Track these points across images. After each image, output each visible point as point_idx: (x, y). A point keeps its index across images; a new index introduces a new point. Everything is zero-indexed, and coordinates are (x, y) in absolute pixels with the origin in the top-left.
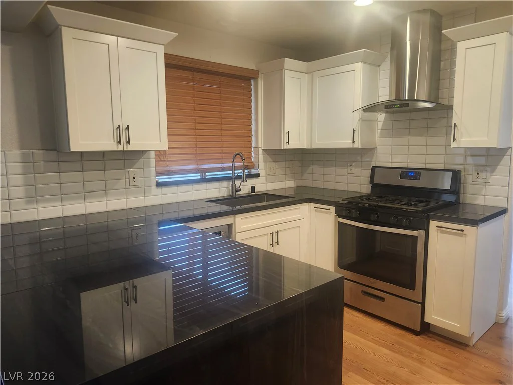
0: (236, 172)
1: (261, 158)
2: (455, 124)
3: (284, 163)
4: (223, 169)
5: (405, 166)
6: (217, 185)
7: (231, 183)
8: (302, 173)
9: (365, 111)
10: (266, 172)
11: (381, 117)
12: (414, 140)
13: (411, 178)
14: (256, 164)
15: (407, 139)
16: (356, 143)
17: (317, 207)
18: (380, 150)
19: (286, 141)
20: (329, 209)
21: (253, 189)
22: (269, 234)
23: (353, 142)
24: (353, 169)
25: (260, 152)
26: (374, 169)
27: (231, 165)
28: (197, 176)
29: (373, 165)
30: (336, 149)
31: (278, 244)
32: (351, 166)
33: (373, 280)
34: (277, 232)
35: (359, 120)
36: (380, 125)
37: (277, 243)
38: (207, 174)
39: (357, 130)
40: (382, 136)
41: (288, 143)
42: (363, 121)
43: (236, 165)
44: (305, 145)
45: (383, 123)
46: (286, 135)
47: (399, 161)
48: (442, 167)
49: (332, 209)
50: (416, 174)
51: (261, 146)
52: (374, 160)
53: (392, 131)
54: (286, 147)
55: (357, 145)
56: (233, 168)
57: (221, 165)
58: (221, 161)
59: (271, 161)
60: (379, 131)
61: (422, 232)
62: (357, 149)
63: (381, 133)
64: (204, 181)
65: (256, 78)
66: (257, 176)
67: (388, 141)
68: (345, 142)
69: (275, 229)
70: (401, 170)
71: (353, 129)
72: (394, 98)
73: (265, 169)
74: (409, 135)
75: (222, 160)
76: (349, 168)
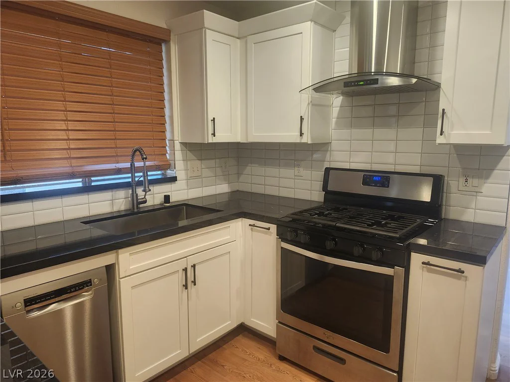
0: (136, 175)
1: (179, 155)
2: (443, 110)
3: (213, 161)
4: (119, 171)
5: (367, 167)
6: (107, 195)
7: (130, 191)
8: (239, 174)
9: (317, 90)
10: (187, 174)
11: (337, 101)
12: (379, 132)
13: (376, 183)
14: (172, 162)
15: (371, 130)
16: (305, 136)
17: (254, 225)
18: (335, 145)
19: (211, 131)
20: (269, 229)
21: (167, 198)
22: (181, 271)
23: (301, 134)
24: (301, 169)
25: (178, 146)
26: (328, 170)
27: (128, 165)
28: (77, 183)
29: (327, 165)
30: (280, 144)
31: (195, 284)
32: (299, 166)
33: (329, 333)
34: (194, 266)
35: (309, 104)
36: (335, 111)
37: (194, 282)
38: (92, 179)
39: (305, 118)
40: (339, 126)
41: (214, 135)
42: (313, 105)
43: (137, 164)
44: (239, 138)
45: (340, 109)
46: (210, 124)
47: (360, 161)
48: (416, 170)
49: (273, 228)
50: (382, 178)
51: (178, 138)
52: (328, 158)
53: (351, 119)
54: (211, 140)
55: (307, 139)
56: (132, 170)
57: (114, 165)
58: (114, 159)
59: (195, 158)
60: (334, 120)
61: (400, 270)
62: (306, 144)
63: (337, 123)
64: (87, 189)
65: (167, 42)
66: (174, 179)
67: (345, 133)
68: (290, 135)
69: (192, 260)
70: (363, 173)
71: (301, 117)
72: (355, 71)
73: (186, 170)
74: (374, 125)
75: (116, 158)
76: (296, 169)
